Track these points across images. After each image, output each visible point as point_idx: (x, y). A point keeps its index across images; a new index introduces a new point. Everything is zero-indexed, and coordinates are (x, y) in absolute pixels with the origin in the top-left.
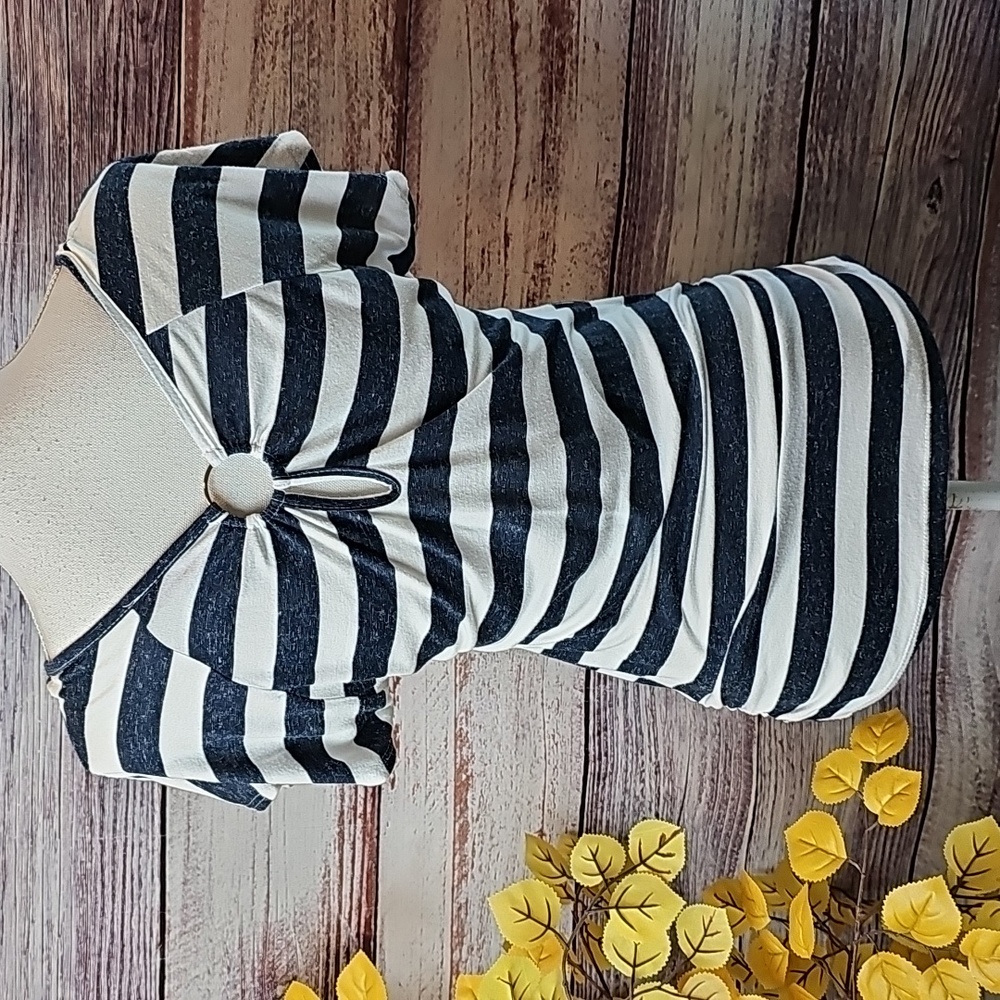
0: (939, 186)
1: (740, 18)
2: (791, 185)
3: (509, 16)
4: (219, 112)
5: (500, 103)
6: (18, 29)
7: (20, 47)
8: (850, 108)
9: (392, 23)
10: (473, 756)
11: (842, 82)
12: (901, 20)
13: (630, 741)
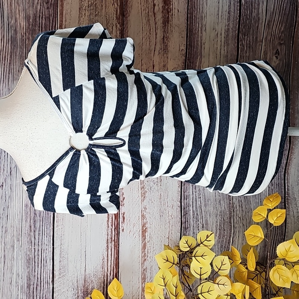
0: (279, 52)
1: (219, 3)
2: (235, 50)
3: (153, 2)
5: (151, 27)
6: (11, 5)
7: (11, 10)
8: (251, 28)
9: (119, 4)
10: (147, 222)
11: (249, 21)
12: (265, 3)
13: (194, 217)
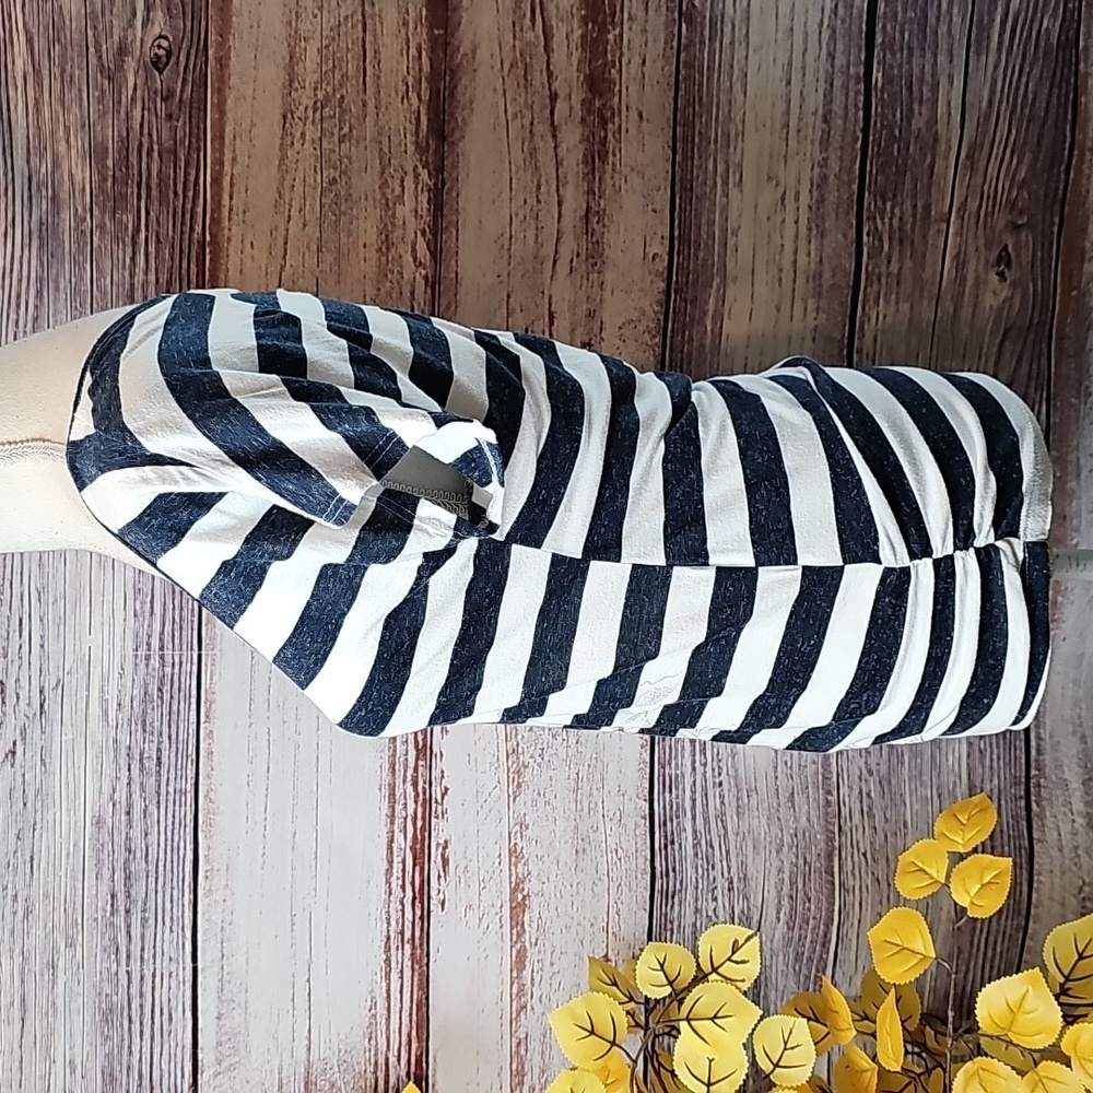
0: (1008, 255)
1: (789, 83)
2: (850, 255)
3: (547, 86)
4: (247, 190)
5: (541, 176)
6: (38, 110)
7: (39, 128)
8: (908, 173)
9: (425, 96)
10: (529, 873)
11: (899, 147)
12: (959, 82)
13: (700, 856)
